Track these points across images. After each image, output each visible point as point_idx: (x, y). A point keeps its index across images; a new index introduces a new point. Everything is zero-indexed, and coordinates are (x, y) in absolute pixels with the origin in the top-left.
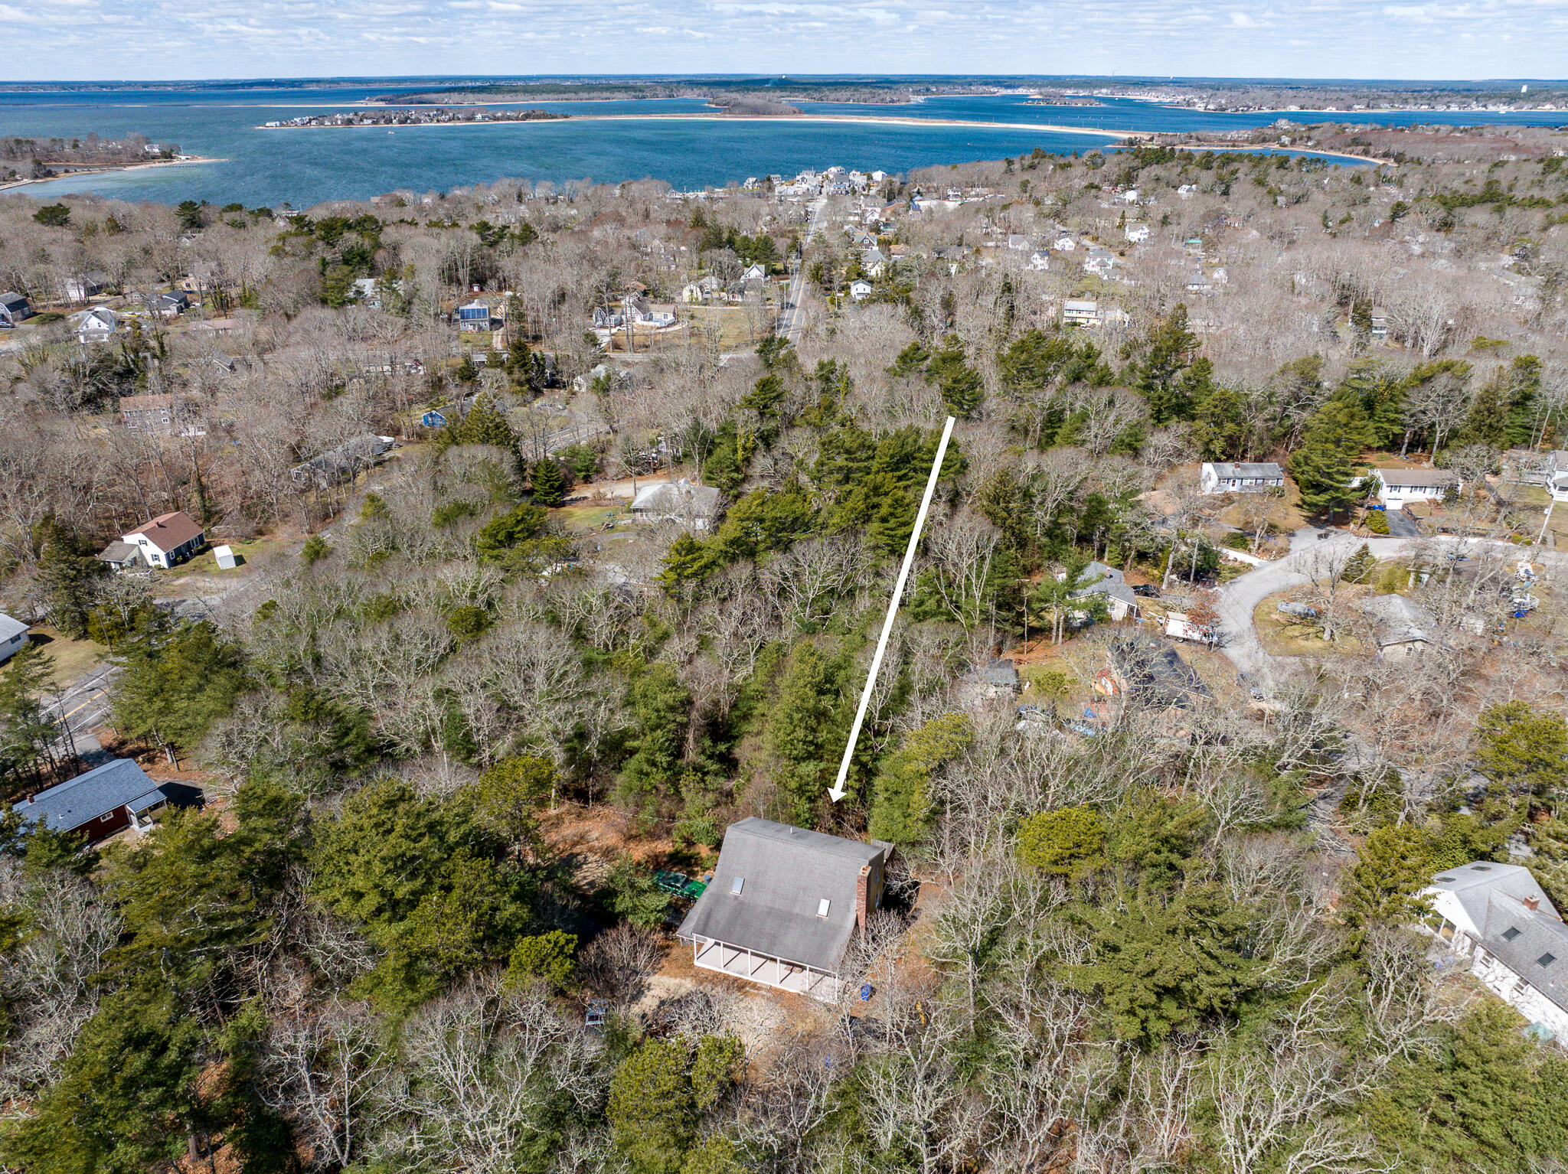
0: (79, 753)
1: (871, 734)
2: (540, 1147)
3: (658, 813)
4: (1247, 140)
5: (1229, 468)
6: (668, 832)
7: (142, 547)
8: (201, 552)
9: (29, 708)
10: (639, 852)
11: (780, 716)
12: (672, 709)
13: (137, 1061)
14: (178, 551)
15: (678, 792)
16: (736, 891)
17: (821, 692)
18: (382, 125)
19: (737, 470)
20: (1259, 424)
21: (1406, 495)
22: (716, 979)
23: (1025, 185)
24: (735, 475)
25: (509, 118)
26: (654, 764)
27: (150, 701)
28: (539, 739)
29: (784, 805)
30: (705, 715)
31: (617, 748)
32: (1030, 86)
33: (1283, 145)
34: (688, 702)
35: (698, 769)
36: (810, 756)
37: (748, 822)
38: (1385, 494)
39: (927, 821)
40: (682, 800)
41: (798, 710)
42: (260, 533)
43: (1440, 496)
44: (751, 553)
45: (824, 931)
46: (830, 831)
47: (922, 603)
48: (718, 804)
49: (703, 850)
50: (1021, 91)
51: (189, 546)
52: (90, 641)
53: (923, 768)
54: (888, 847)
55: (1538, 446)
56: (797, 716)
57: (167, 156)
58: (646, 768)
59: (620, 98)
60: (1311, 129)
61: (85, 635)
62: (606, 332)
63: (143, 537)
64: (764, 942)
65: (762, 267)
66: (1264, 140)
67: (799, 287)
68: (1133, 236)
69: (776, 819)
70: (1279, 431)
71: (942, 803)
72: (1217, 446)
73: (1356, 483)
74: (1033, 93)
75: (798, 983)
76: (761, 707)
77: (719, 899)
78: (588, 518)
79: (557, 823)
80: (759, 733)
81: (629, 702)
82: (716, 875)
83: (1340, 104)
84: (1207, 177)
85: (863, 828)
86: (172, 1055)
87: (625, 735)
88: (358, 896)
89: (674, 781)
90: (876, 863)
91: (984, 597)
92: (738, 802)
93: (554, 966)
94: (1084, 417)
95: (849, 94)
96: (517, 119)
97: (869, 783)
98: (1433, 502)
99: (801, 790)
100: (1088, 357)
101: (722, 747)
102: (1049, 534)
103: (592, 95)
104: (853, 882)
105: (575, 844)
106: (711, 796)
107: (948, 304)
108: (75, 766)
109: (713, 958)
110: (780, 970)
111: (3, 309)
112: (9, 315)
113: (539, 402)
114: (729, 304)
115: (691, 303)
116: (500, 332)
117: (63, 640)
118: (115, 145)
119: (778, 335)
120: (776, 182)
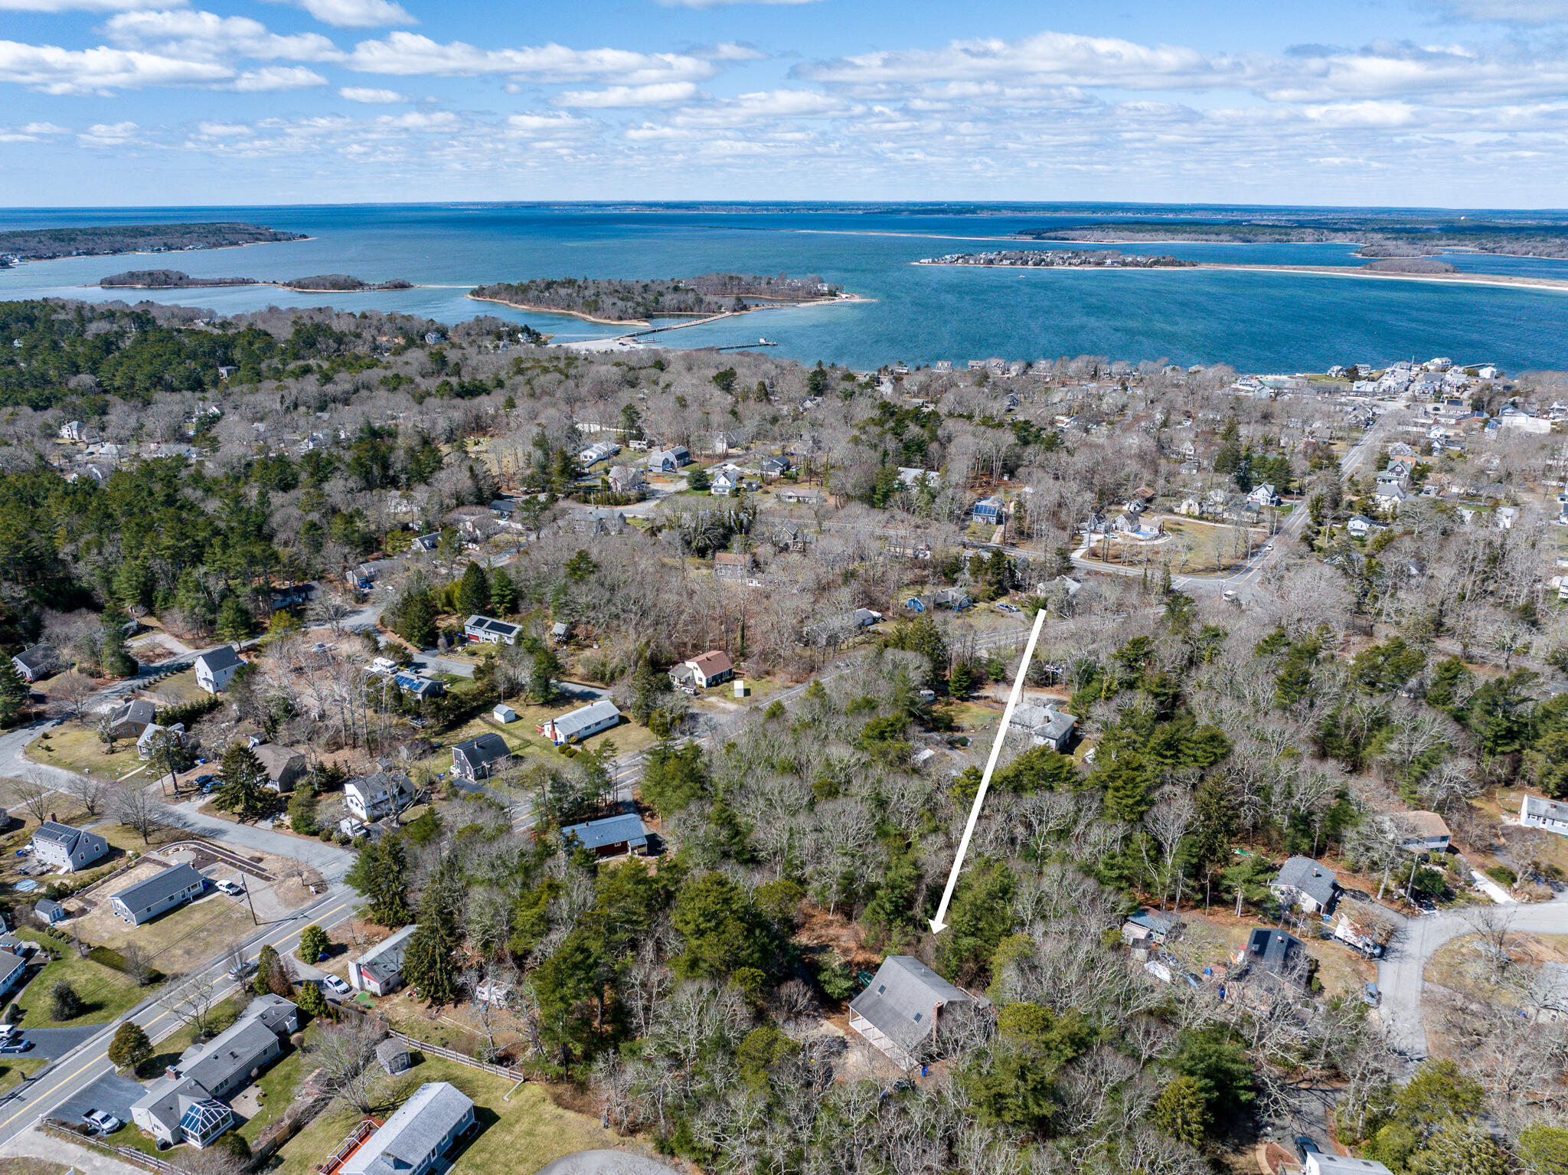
0: (620, 800)
5: (1545, 805)
7: (694, 671)
8: (728, 681)
9: (602, 772)
12: (911, 878)
13: (579, 957)
14: (714, 678)
18: (1019, 266)
22: (857, 1035)
25: (1137, 264)
30: (927, 889)
31: (870, 893)
34: (920, 878)
42: (768, 673)
51: (721, 675)
52: (647, 728)
57: (832, 294)
61: (646, 725)
62: (1095, 537)
63: (696, 665)
64: (881, 1022)
65: (1273, 487)
67: (1301, 514)
77: (871, 994)
78: (977, 717)
79: (829, 924)
86: (591, 960)
88: (688, 923)
96: (1145, 265)
105: (831, 940)
108: (616, 809)
109: (860, 1025)
111: (672, 458)
112: (676, 462)
113: (1003, 601)
114: (1223, 521)
115: (1189, 516)
116: (1001, 528)
117: (634, 724)
118: (797, 282)
119: (1249, 563)
120: (1362, 373)
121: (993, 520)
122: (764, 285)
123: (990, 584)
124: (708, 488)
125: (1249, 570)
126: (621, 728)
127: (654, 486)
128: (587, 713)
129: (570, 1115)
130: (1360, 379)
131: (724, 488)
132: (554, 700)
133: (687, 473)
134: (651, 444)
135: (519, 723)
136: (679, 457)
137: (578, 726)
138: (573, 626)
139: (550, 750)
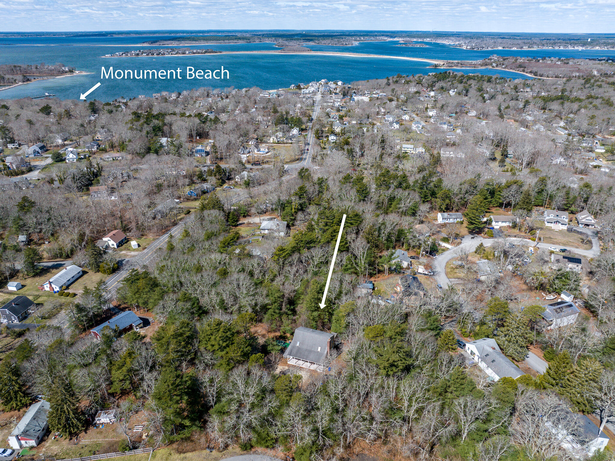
1: (332, 304)
2: (260, 398)
3: (276, 325)
4: (480, 65)
5: (446, 214)
6: (279, 330)
7: (109, 242)
8: (126, 243)
10: (272, 335)
11: (308, 300)
12: (279, 297)
14: (119, 243)
15: (281, 320)
16: (298, 345)
17: (319, 293)
18: (151, 56)
19: (293, 215)
20: (457, 200)
21: (501, 224)
22: (293, 366)
23: (393, 90)
24: (292, 217)
25: (199, 53)
26: (275, 312)
27: (134, 295)
28: (246, 306)
29: (309, 323)
30: (288, 299)
31: (265, 308)
32: (400, 37)
33: (493, 67)
34: (283, 295)
35: (287, 314)
36: (316, 310)
37: (300, 328)
38: (494, 223)
39: (346, 327)
40: (282, 322)
41: (313, 298)
42: (143, 235)
43: (511, 225)
44: (299, 250)
45: (320, 354)
46: (321, 330)
47: (346, 266)
48: (292, 323)
49: (288, 335)
50: (396, 39)
51: (122, 241)
52: (100, 273)
53: (344, 314)
54: (335, 334)
55: (546, 206)
56: (312, 300)
57: (71, 71)
58: (273, 313)
59: (241, 43)
60: (504, 60)
61: (98, 271)
62: (245, 156)
63: (109, 239)
64: (305, 357)
65: (298, 129)
66: (486, 65)
67: (311, 137)
68: (431, 114)
69: (307, 327)
70: (463, 202)
71: (349, 323)
72: (443, 207)
73: (485, 219)
74: (401, 40)
75: (313, 367)
76: (302, 297)
77: (294, 347)
78: (246, 231)
80: (302, 303)
81: (267, 296)
82: (292, 342)
83: (518, 46)
84: (461, 87)
85: (329, 329)
87: (267, 305)
89: (280, 317)
90: (332, 338)
91: (365, 263)
92: (297, 322)
93: (260, 361)
94: (401, 200)
95: (329, 41)
96: (202, 53)
97: (331, 317)
98: (509, 226)
99: (313, 319)
100: (404, 177)
101: (292, 307)
102: (387, 240)
103: (230, 41)
104: (326, 343)
105: (254, 334)
106: (290, 321)
107: (362, 147)
109: (292, 361)
110: (309, 364)
111: (37, 149)
112: (40, 151)
113: (225, 186)
114: (287, 143)
115: (273, 143)
116: (209, 157)
117: (91, 273)
118: (51, 67)
119: (304, 156)
120: (302, 87)
121: (204, 155)
122: (34, 70)
123: (219, 179)
124: (65, 160)
125: (305, 159)
126: (85, 276)
127: (33, 164)
128: (66, 273)
129: (189, 455)
130: (302, 89)
131: (73, 159)
132: (40, 272)
133: (50, 155)
134: (20, 145)
135: (25, 288)
136: (41, 148)
137: (64, 281)
138: (29, 235)
139: (53, 296)
